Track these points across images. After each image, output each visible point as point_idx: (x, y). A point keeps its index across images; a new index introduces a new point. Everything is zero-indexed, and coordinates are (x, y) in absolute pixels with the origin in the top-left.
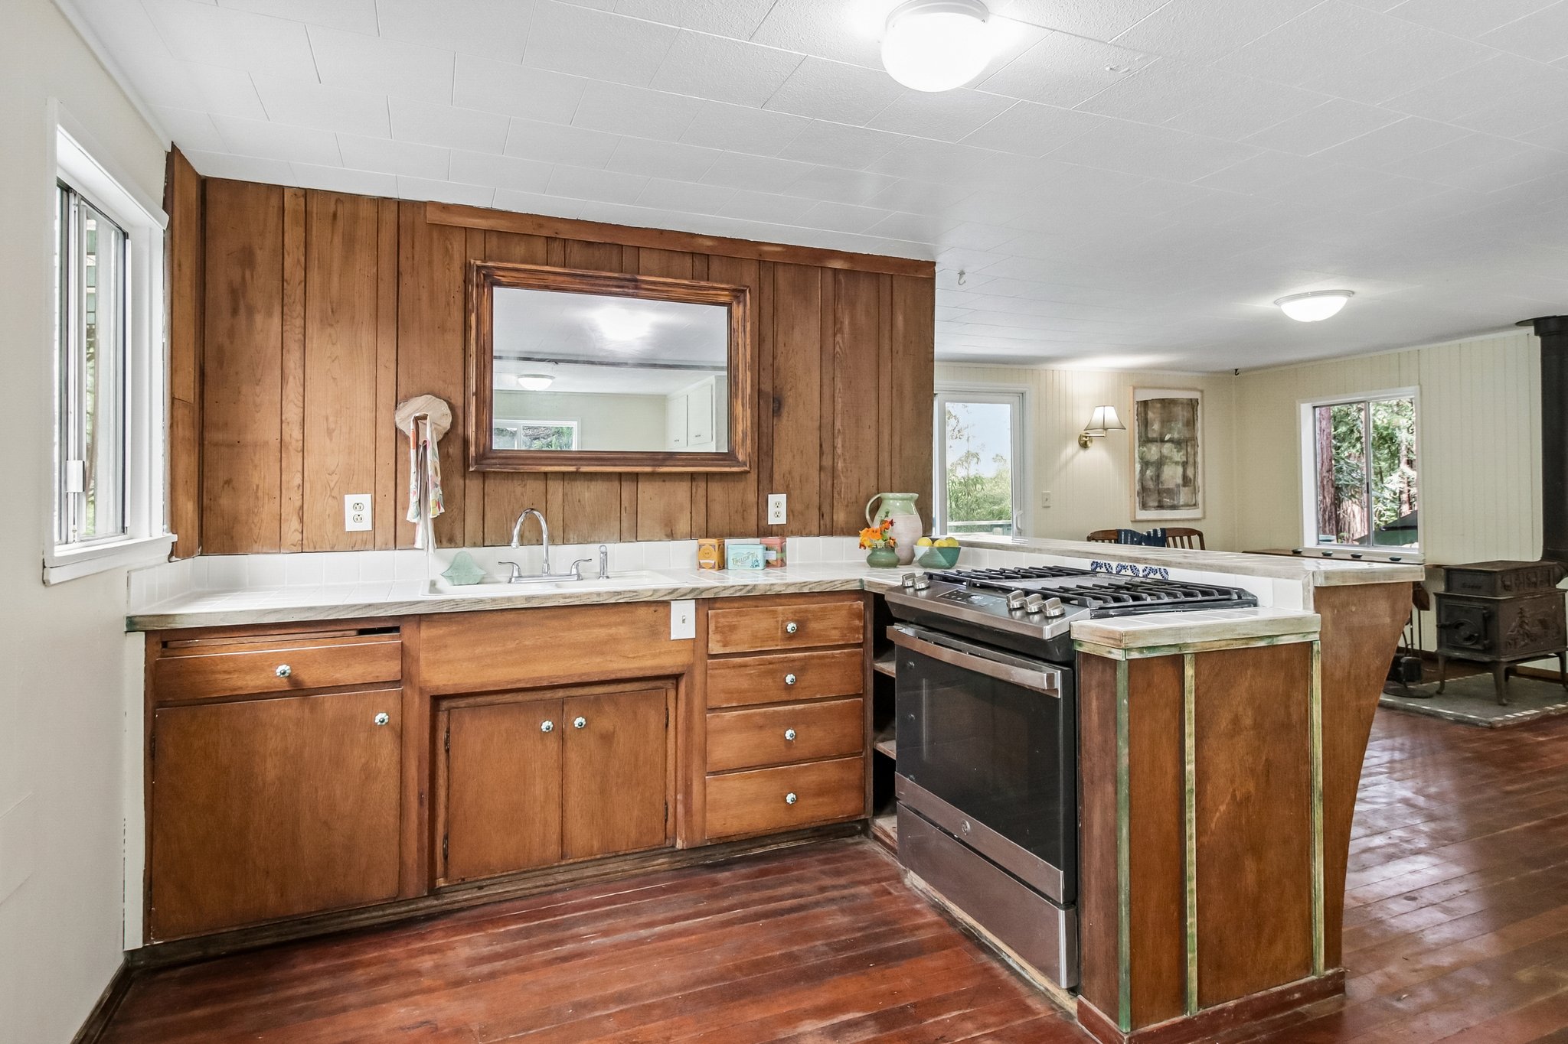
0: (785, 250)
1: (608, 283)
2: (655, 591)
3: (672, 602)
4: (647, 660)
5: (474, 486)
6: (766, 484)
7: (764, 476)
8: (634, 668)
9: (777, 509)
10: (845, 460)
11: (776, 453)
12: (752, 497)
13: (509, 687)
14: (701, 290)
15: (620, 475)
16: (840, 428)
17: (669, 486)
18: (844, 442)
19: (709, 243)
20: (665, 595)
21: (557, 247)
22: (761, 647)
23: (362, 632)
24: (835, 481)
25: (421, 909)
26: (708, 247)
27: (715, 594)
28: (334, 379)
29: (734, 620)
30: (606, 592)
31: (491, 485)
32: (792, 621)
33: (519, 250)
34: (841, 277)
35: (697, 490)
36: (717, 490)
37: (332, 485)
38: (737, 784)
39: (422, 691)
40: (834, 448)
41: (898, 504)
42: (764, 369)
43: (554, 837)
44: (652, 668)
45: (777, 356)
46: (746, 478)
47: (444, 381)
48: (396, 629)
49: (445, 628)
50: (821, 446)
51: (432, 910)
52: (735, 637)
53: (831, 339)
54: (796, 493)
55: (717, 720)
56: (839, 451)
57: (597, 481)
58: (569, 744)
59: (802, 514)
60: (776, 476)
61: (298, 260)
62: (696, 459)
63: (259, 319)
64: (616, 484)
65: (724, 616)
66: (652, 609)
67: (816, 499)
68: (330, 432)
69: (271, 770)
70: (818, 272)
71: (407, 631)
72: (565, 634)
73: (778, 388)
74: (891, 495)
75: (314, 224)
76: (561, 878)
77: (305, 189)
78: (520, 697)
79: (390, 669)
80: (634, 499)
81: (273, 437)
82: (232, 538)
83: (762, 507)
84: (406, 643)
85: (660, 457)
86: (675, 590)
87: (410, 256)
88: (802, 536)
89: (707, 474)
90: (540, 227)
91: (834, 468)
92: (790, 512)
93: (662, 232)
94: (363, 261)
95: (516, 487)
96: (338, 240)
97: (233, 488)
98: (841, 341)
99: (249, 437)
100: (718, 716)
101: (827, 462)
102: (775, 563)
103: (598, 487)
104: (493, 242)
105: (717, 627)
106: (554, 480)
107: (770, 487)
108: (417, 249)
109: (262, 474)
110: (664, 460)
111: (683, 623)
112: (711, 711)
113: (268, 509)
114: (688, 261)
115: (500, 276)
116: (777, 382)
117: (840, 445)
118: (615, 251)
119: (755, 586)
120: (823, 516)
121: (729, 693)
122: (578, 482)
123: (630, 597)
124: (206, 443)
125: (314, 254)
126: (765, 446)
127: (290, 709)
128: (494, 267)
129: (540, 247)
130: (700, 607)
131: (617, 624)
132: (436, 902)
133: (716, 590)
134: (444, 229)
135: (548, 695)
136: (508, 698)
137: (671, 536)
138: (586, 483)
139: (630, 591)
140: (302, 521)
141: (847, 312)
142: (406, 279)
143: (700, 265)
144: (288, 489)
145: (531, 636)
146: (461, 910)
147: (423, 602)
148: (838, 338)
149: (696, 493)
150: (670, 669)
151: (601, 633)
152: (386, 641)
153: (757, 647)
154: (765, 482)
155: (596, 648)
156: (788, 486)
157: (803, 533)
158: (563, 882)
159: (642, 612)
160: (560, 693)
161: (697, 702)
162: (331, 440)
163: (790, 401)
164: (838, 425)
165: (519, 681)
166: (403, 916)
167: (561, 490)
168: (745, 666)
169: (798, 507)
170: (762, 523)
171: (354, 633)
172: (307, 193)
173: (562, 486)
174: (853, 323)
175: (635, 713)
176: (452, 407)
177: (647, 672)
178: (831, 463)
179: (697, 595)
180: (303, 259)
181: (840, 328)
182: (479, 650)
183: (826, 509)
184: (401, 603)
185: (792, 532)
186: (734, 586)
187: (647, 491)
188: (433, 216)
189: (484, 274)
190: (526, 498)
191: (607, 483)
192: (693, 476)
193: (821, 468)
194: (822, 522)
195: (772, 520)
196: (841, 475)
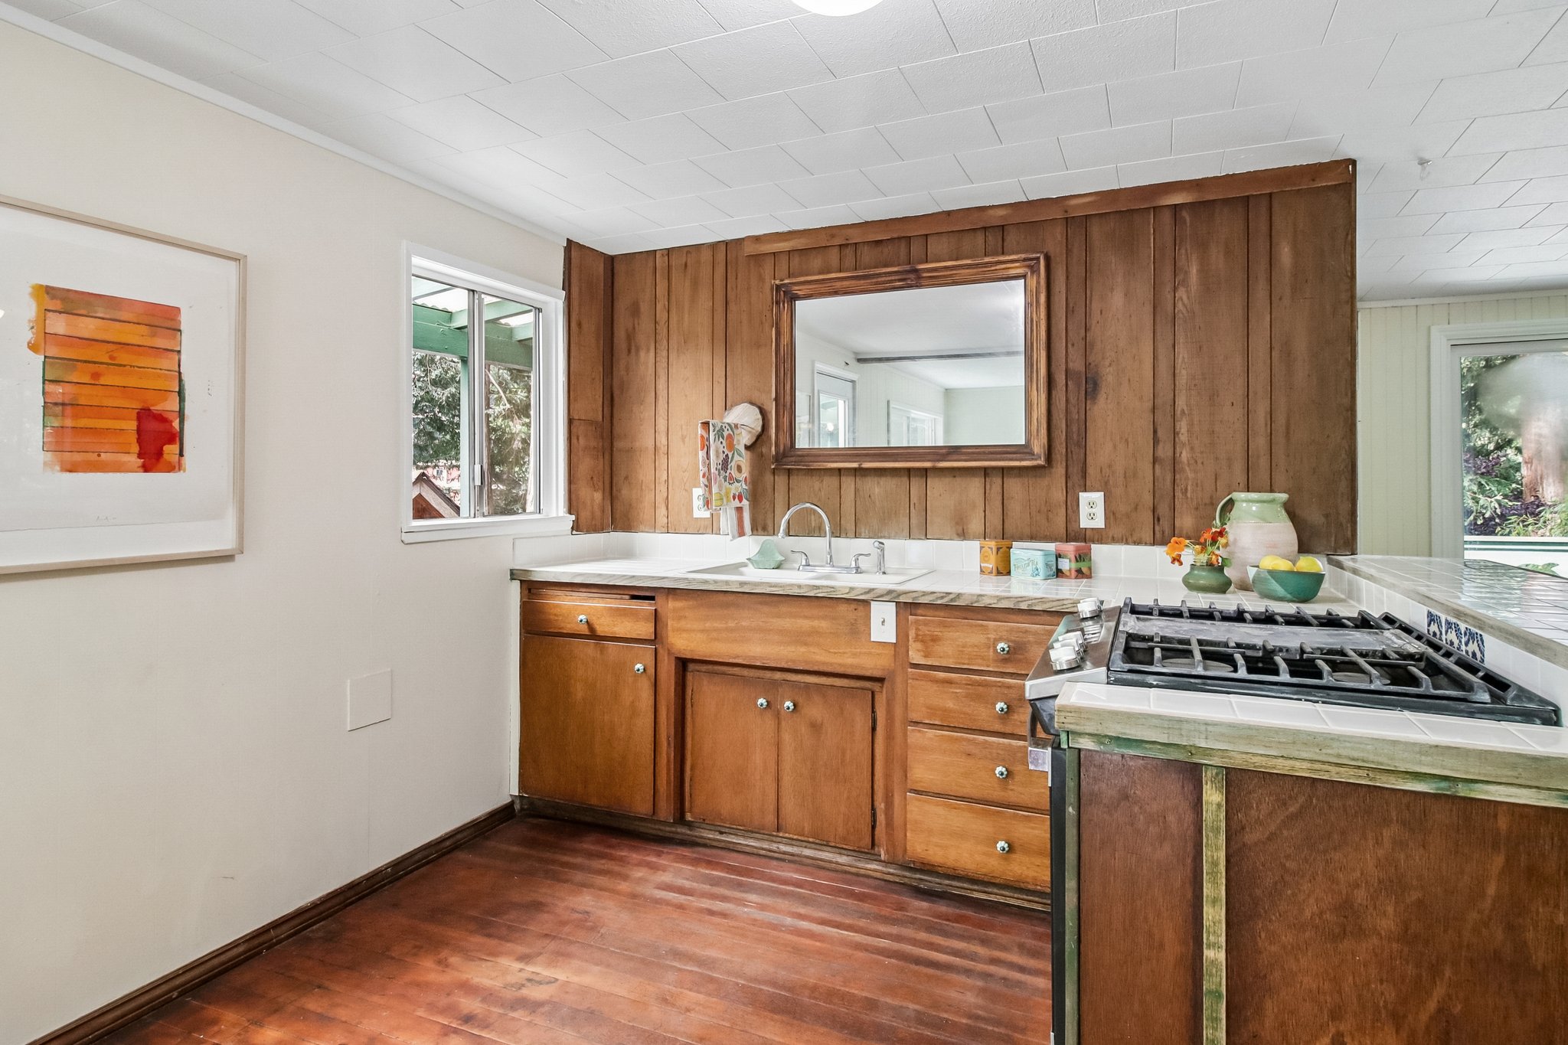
0: (1099, 198)
1: (890, 278)
2: (852, 589)
3: (872, 603)
4: (848, 658)
5: (781, 481)
6: (1079, 479)
7: (1075, 470)
8: (836, 664)
9: (1092, 509)
10: (1192, 449)
11: (1090, 443)
12: (1058, 495)
13: (731, 661)
14: (985, 267)
15: (909, 470)
16: (1185, 408)
17: (959, 482)
18: (1191, 425)
19: (1002, 212)
20: (862, 594)
21: (849, 252)
22: (968, 664)
23: (634, 597)
24: (1177, 476)
25: (678, 833)
26: (1001, 216)
27: (914, 599)
28: (686, 396)
29: (937, 631)
30: (806, 585)
31: (794, 479)
32: (1007, 640)
33: (817, 262)
34: (1185, 214)
35: (991, 485)
36: (1014, 486)
37: (685, 480)
38: (941, 811)
39: (669, 653)
40: (1175, 434)
41: (1254, 508)
42: (1073, 345)
43: (772, 807)
44: (852, 666)
45: (1090, 327)
46: (1051, 473)
47: (759, 390)
48: (652, 598)
49: (684, 602)
50: (1155, 432)
51: (686, 837)
52: (938, 649)
53: (1170, 297)
54: (1118, 491)
55: (918, 735)
56: (1183, 437)
57: (886, 476)
58: (783, 724)
59: (1128, 516)
60: (1091, 471)
61: (664, 305)
62: (984, 453)
63: (642, 354)
64: (905, 479)
65: (926, 624)
66: (853, 606)
67: (1148, 499)
68: (683, 438)
69: (579, 692)
70: (1150, 214)
71: (660, 599)
72: (774, 620)
73: (1093, 364)
74: (1243, 495)
75: (673, 271)
76: (783, 848)
77: (668, 249)
78: (746, 672)
79: (645, 630)
80: (924, 496)
81: (650, 444)
82: (629, 520)
83: (1072, 508)
84: (659, 610)
85: (944, 451)
86: (871, 590)
87: (734, 287)
88: (1127, 543)
89: (1003, 469)
90: (833, 237)
91: (1174, 460)
92: (1110, 514)
93: (949, 213)
94: (704, 295)
95: (815, 483)
96: (688, 283)
97: (629, 483)
98: (1185, 298)
99: (637, 444)
100: (919, 731)
101: (1165, 451)
102: (1068, 574)
103: (889, 484)
104: (796, 260)
105: (917, 635)
106: (847, 475)
107: (1082, 483)
108: (739, 280)
109: (644, 472)
110: (948, 454)
111: (883, 625)
112: (912, 724)
113: (648, 498)
114: (980, 238)
115: (797, 290)
116: (1090, 359)
117: (1184, 430)
118: (903, 245)
119: (959, 595)
120: (1159, 520)
121: (932, 710)
122: (869, 478)
123: (827, 592)
124: (615, 449)
125: (673, 299)
126: (1075, 436)
127: (588, 648)
128: (790, 283)
129: (834, 256)
130: (901, 611)
131: (819, 618)
132: (689, 832)
133: (915, 595)
134: (758, 258)
135: (768, 674)
136: (736, 670)
137: (963, 535)
138: (876, 479)
139: (827, 587)
140: (667, 509)
141: (1194, 257)
142: (732, 307)
143: (993, 239)
144: (659, 483)
145: (747, 618)
146: (705, 846)
147: (667, 578)
148: (1181, 293)
149: (990, 489)
150: (870, 671)
151: (805, 624)
152: (647, 607)
153: (964, 664)
154: (1076, 478)
155: (800, 638)
156: (1106, 483)
157: (1130, 540)
158: (784, 853)
159: (843, 608)
160: (778, 675)
161: (898, 711)
162: (684, 444)
163: (1108, 376)
164: (1181, 403)
165: (738, 657)
166: (667, 835)
167: (853, 486)
168: (950, 682)
169: (1123, 508)
170: (1072, 527)
171: (627, 597)
172: (669, 252)
173: (853, 483)
174: (1203, 271)
175: (842, 709)
176: (763, 413)
177: (847, 670)
178: (1170, 453)
179: (895, 598)
180: (667, 303)
181: (1184, 281)
182: (708, 625)
183: (1164, 509)
184: (653, 577)
185: (1113, 537)
186: (935, 593)
187: (937, 487)
188: (750, 249)
189: (784, 291)
190: (823, 493)
191: (896, 478)
192: (986, 472)
193: (1155, 460)
194: (1157, 528)
195: (1085, 523)
196: (1187, 468)
